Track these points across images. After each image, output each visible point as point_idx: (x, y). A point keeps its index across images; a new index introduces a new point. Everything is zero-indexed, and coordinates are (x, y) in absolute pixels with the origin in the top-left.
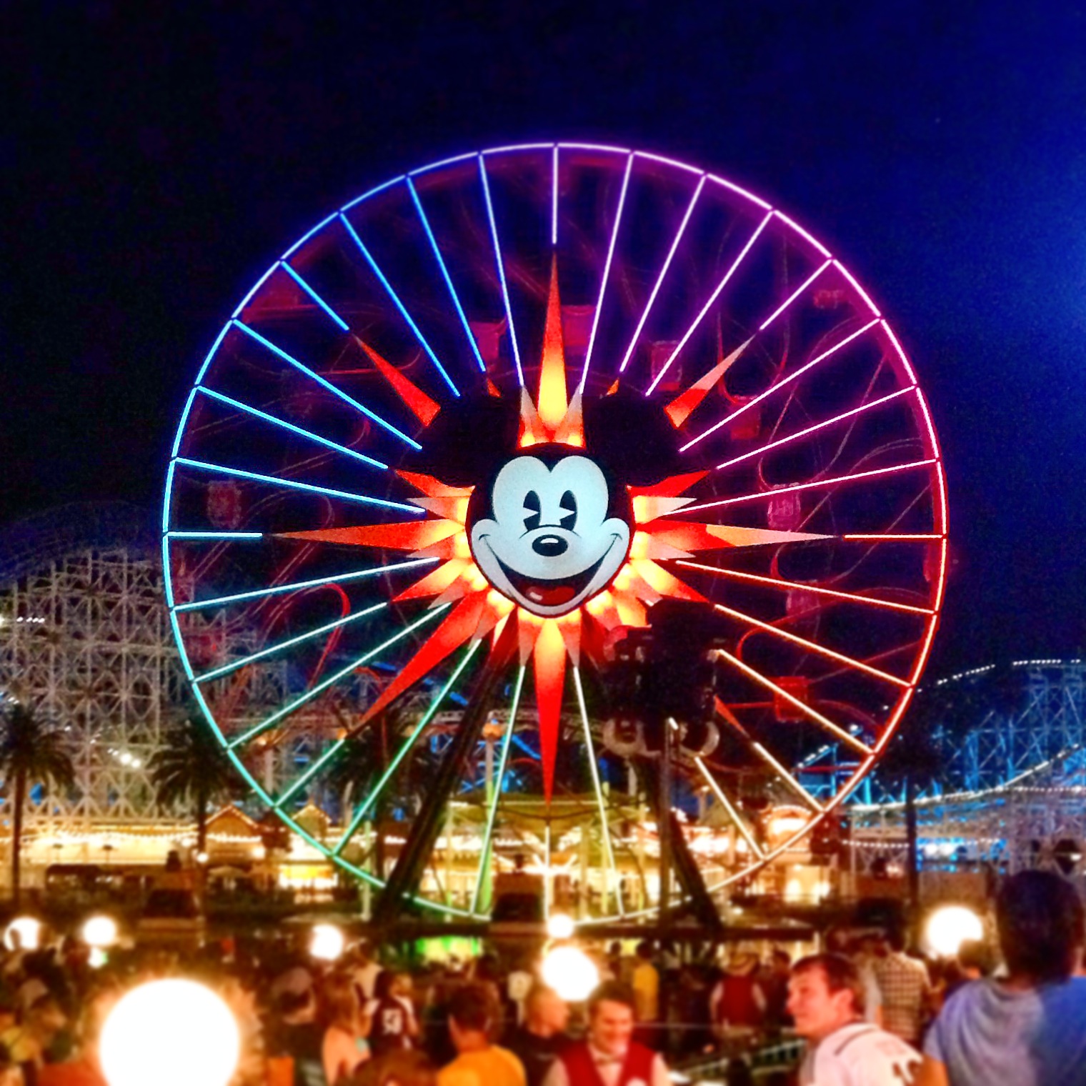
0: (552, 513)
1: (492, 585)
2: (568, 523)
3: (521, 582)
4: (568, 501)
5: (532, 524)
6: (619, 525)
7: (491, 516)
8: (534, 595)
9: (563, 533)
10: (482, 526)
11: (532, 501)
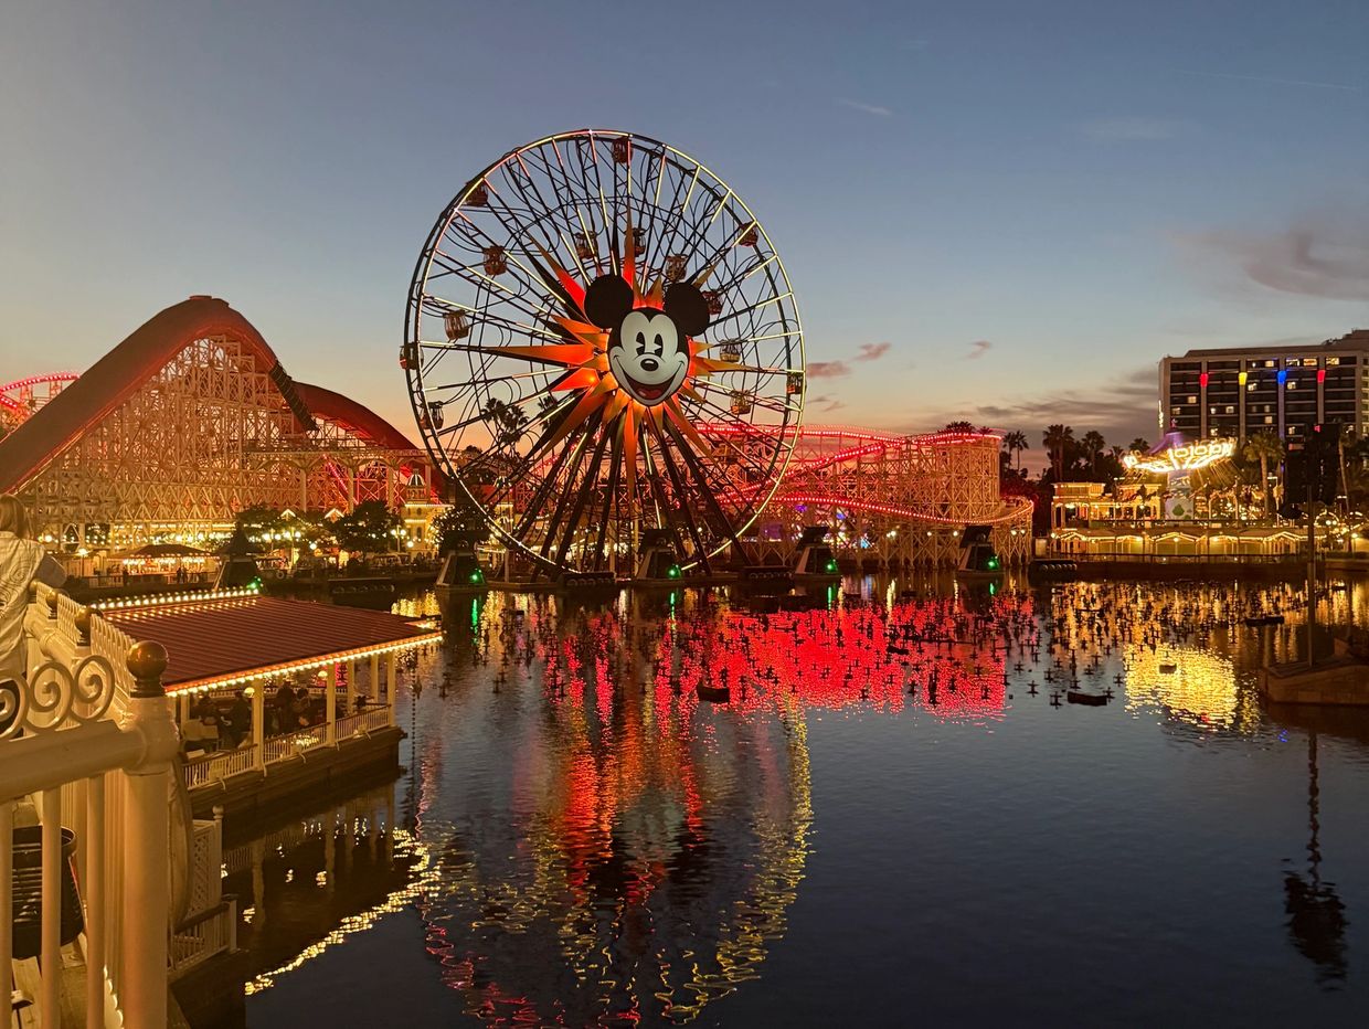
0: (651, 346)
1: (620, 386)
2: (659, 353)
3: (636, 386)
4: (659, 340)
5: (641, 351)
6: (682, 356)
7: (621, 346)
8: (641, 393)
9: (656, 358)
10: (616, 350)
11: (641, 338)
